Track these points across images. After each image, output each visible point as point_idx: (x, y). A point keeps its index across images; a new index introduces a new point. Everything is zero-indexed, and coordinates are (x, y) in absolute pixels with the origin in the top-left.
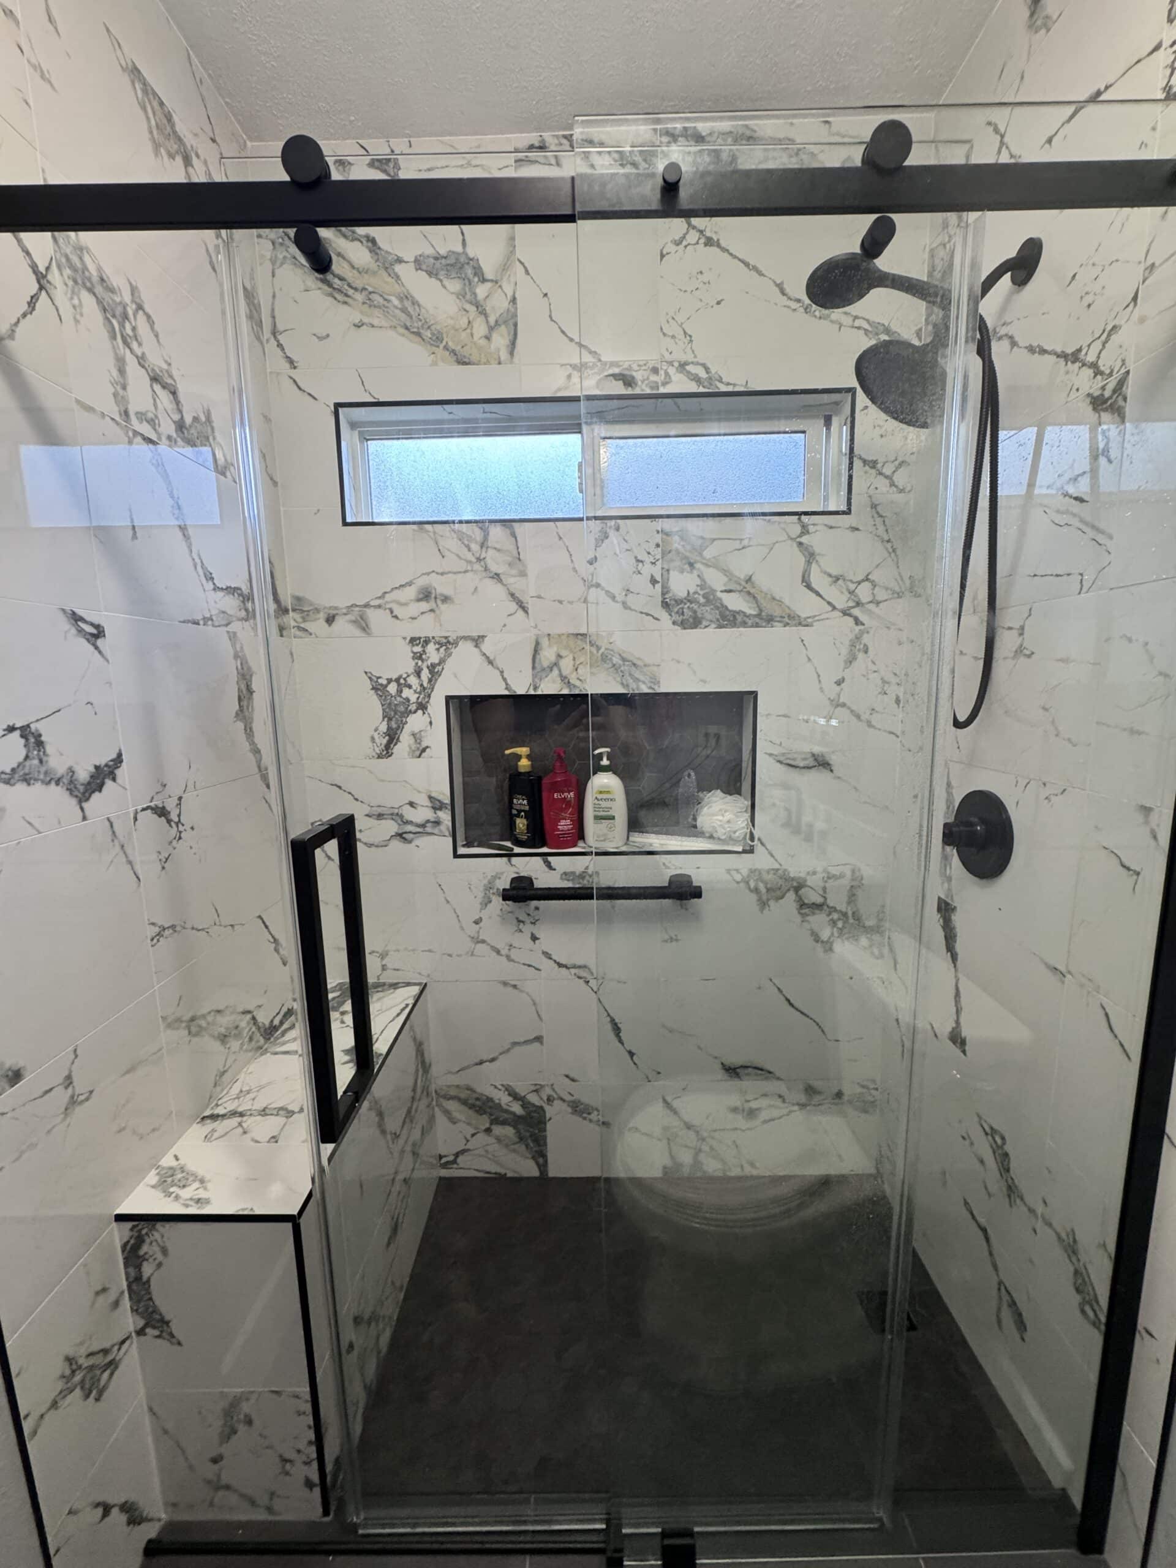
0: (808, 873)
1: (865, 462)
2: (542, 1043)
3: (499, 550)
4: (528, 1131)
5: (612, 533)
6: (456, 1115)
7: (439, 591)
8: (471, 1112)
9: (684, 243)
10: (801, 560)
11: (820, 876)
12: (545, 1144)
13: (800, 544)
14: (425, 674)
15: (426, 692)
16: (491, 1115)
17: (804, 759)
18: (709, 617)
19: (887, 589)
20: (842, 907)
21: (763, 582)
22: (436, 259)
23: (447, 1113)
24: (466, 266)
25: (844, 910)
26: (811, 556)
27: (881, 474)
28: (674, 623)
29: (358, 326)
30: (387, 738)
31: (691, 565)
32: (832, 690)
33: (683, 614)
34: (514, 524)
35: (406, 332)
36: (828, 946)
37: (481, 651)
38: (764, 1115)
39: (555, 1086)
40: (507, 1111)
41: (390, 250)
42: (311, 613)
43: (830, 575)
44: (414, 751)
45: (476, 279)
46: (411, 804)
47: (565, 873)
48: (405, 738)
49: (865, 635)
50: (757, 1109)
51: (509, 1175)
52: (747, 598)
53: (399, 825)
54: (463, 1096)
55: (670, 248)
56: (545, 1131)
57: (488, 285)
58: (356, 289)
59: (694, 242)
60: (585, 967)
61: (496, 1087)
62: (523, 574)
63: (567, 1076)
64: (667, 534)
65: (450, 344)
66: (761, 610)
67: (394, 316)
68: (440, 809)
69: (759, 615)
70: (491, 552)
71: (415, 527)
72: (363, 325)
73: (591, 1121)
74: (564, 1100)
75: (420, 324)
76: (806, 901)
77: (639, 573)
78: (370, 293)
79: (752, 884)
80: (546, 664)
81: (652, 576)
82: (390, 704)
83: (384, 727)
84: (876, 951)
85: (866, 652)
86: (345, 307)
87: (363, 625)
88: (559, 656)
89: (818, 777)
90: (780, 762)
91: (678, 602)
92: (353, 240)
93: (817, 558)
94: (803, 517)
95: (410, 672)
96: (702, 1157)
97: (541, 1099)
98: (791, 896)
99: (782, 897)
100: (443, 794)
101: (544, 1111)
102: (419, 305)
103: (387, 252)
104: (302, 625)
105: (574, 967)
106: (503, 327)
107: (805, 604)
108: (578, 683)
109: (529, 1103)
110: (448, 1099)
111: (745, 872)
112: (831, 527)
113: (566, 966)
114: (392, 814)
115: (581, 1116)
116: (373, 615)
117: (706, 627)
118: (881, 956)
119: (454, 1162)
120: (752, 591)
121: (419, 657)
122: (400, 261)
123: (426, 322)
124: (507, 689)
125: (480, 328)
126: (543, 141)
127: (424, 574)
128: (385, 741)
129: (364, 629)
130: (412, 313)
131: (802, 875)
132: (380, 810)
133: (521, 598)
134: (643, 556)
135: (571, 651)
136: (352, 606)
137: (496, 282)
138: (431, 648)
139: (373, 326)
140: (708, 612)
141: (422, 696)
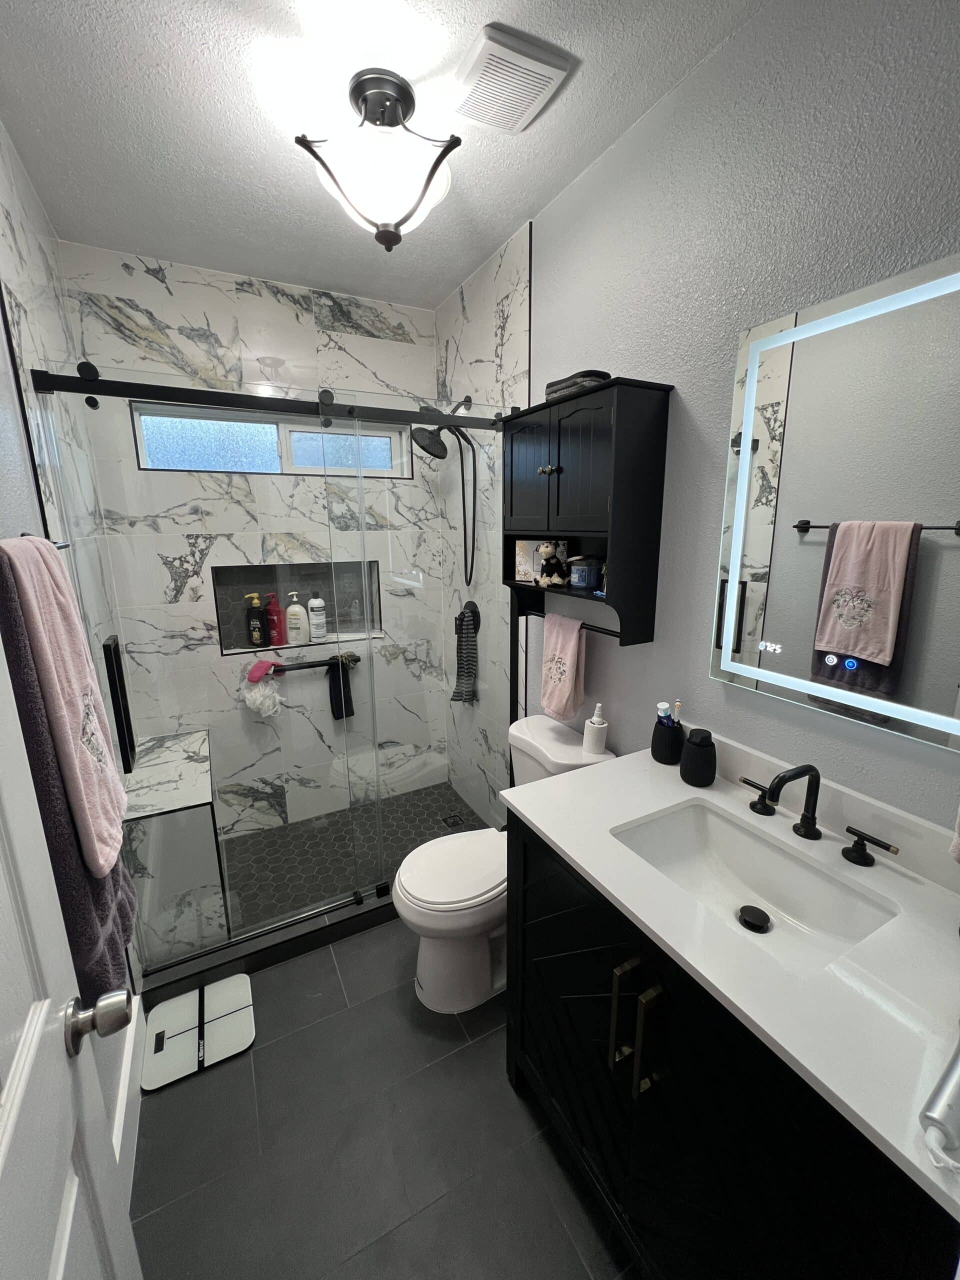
0: (408, 645)
1: (417, 456)
2: (280, 751)
3: (239, 488)
4: (275, 801)
5: (301, 483)
6: (232, 801)
7: (203, 509)
8: (241, 798)
9: (328, 347)
10: (394, 500)
11: (413, 646)
12: (286, 805)
13: (393, 492)
14: (197, 555)
15: (199, 565)
16: (253, 796)
17: (402, 592)
18: (353, 525)
19: (431, 513)
20: (424, 659)
21: (377, 509)
22: (192, 330)
23: (226, 802)
24: (210, 337)
25: (425, 660)
26: (398, 498)
27: (425, 462)
28: (336, 528)
29: (144, 359)
30: (175, 591)
31: (343, 500)
32: (411, 560)
33: (340, 523)
34: (248, 475)
35: (174, 366)
36: (419, 677)
37: (231, 542)
38: (397, 765)
39: (290, 774)
40: (262, 793)
41: (162, 321)
42: (118, 520)
43: (407, 507)
44: (193, 598)
45: (217, 345)
46: (193, 628)
47: (288, 658)
48: (187, 591)
49: (424, 535)
50: (394, 762)
51: (265, 829)
52: (370, 516)
53: (186, 641)
54: (235, 789)
55: (321, 348)
56: (285, 798)
57: (224, 349)
58: (140, 338)
59: (333, 347)
60: (302, 706)
61: (255, 781)
62: (253, 501)
63: (296, 766)
64: (330, 484)
65: (203, 377)
66: (377, 523)
67: (166, 357)
68: (212, 630)
69: (377, 525)
70: (234, 489)
71: (186, 473)
72: (146, 359)
73: (310, 787)
74: (294, 779)
75: (184, 363)
76: (408, 658)
77: (317, 503)
78: (150, 342)
79: (383, 653)
80: (269, 549)
81: (324, 505)
82: (176, 572)
83: (172, 585)
84: (440, 677)
85: (425, 541)
86: (134, 347)
87: (155, 527)
88: (277, 544)
89: (409, 599)
90: (392, 594)
91: (339, 517)
92: (137, 310)
93: (402, 499)
94: (394, 480)
95: (187, 554)
96: (369, 793)
97: (282, 781)
98: (401, 656)
99: (397, 658)
100: (213, 621)
101: (284, 788)
102: (182, 354)
103: (160, 321)
104: (113, 527)
105: (296, 707)
106: (234, 372)
107: (397, 520)
108: (288, 558)
109: (275, 785)
110: (226, 793)
111: (379, 647)
112: (406, 485)
113: (291, 707)
114: (181, 635)
115: (304, 786)
116: (161, 522)
117: (352, 530)
118: (442, 680)
119: (232, 829)
120: (372, 513)
121: (193, 545)
122: (168, 327)
123: (187, 362)
124: (248, 562)
125: (220, 371)
126: (251, 281)
127: (193, 500)
128: (174, 593)
129: (157, 530)
130: (178, 357)
131: (406, 646)
132: (172, 633)
133: (254, 514)
134: (319, 495)
135: (283, 542)
136: (147, 516)
137: (229, 348)
138: (200, 540)
139: (153, 360)
140: (352, 523)
141: (196, 567)
